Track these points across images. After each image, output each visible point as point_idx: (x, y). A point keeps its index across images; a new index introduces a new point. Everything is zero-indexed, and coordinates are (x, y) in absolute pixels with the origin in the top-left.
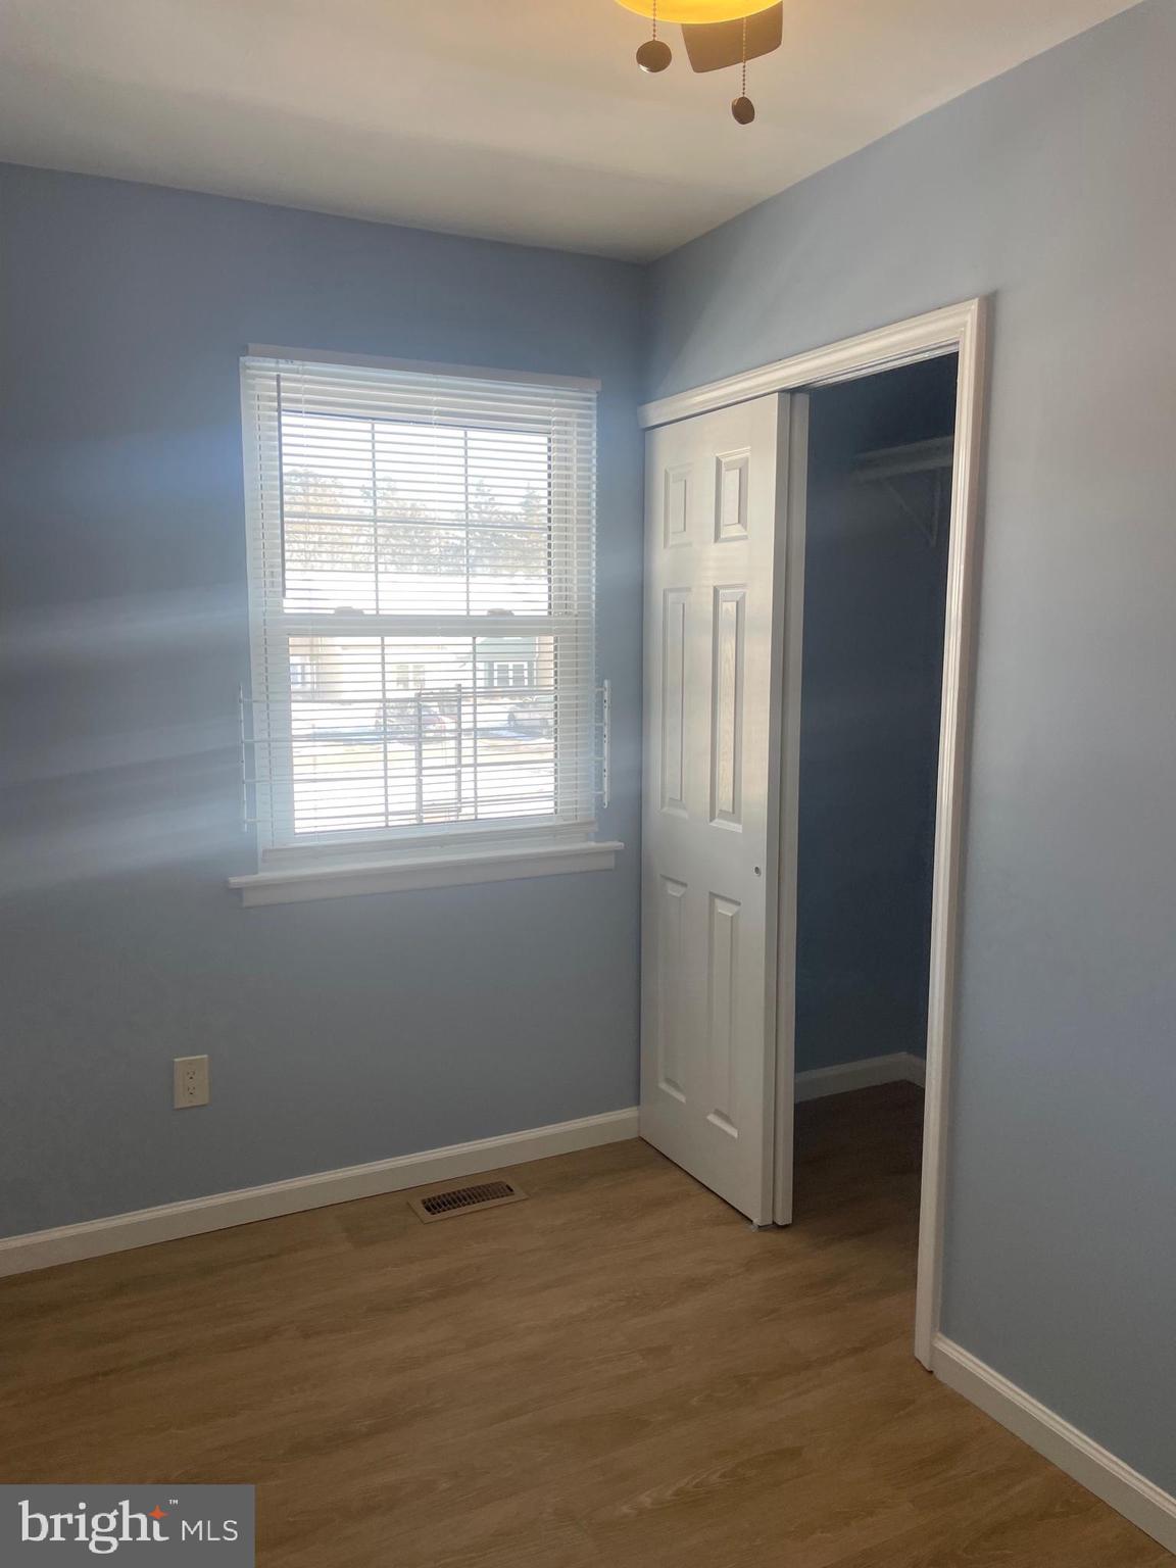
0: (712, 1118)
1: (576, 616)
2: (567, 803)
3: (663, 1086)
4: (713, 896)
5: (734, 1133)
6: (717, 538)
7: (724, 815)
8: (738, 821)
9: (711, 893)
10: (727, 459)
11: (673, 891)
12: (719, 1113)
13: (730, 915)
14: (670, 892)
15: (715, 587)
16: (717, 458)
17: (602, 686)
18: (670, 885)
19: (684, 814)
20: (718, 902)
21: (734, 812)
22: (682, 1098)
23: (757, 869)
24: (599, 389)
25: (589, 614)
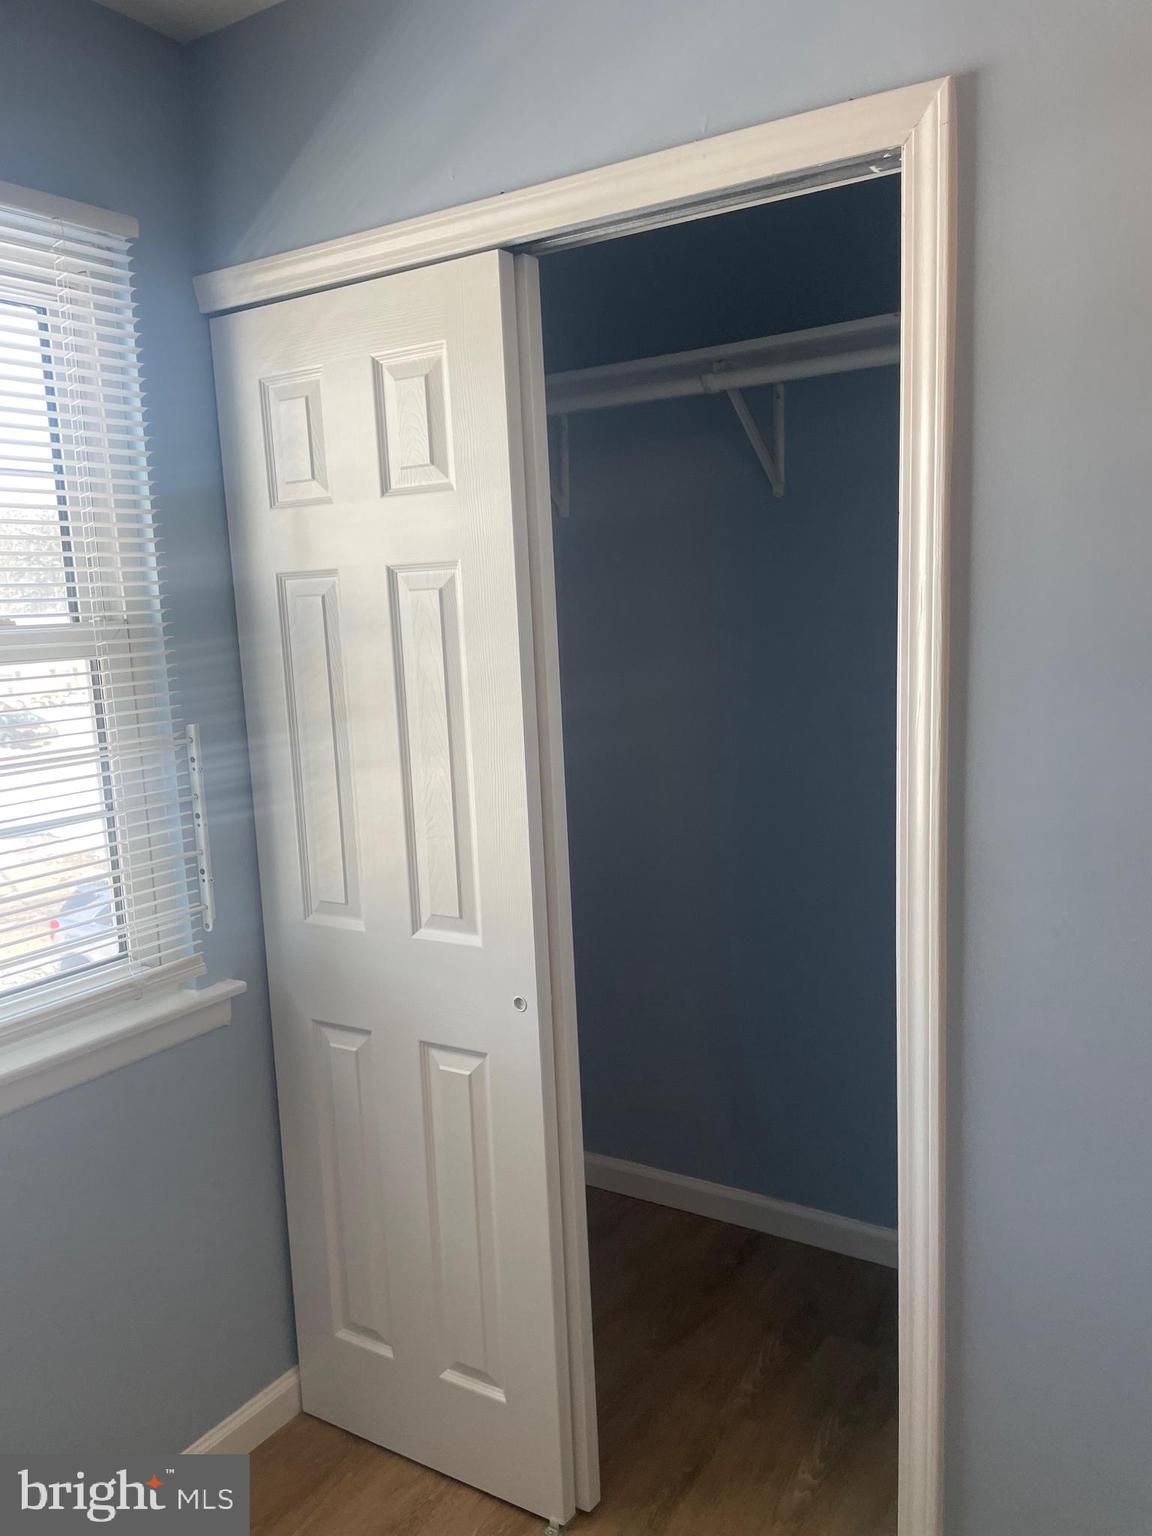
0: (450, 1376)
1: (126, 622)
2: (143, 941)
3: (343, 1334)
4: (425, 1045)
5: (498, 1395)
6: (385, 487)
7: (438, 921)
8: (471, 928)
9: (421, 1042)
10: (392, 362)
11: (341, 1043)
12: (461, 1367)
13: (468, 1073)
14: (332, 1045)
15: (388, 569)
16: (373, 359)
17: (184, 736)
18: (328, 1032)
19: (358, 925)
20: (434, 1053)
21: (461, 917)
22: (386, 1351)
23: (518, 1002)
24: (136, 234)
25: (149, 619)
